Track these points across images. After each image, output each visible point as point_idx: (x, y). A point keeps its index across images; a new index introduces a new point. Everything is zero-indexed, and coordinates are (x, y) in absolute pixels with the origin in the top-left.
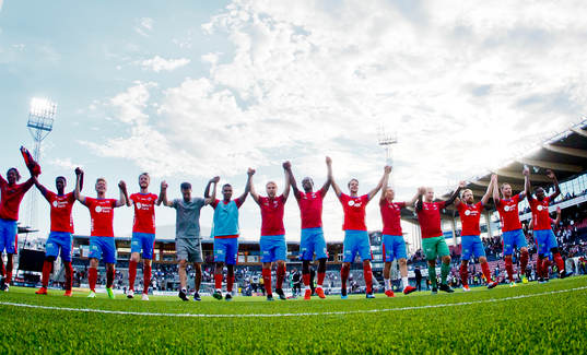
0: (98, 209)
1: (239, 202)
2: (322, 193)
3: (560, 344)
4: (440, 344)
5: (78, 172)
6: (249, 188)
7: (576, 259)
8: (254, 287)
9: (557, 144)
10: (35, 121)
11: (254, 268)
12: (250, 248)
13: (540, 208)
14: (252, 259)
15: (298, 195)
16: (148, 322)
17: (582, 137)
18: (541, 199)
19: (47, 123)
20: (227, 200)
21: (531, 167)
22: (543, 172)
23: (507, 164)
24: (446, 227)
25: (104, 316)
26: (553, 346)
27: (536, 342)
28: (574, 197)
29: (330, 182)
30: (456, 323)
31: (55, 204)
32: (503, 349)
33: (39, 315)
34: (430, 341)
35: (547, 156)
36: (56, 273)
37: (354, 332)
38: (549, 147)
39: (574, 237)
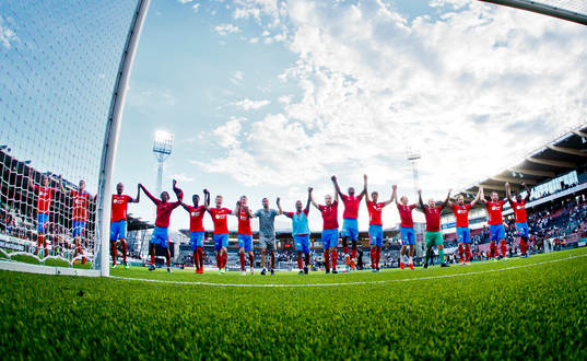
0: (218, 217)
1: (306, 212)
2: (360, 198)
3: (541, 301)
4: (454, 303)
5: (206, 192)
6: (310, 200)
7: (551, 240)
8: (319, 264)
9: (536, 157)
10: (158, 147)
11: (319, 251)
12: (316, 236)
13: (518, 208)
14: (317, 244)
15: (344, 198)
16: (243, 291)
17: (555, 151)
18: (519, 201)
19: (167, 149)
20: (299, 211)
21: (518, 174)
22: (526, 177)
23: (501, 172)
24: (444, 221)
25: (211, 287)
26: (536, 303)
27: (524, 300)
28: (549, 194)
29: (365, 192)
30: (466, 287)
31: (193, 214)
32: (500, 306)
33: (164, 288)
34: (447, 301)
35: (529, 165)
36: (176, 257)
37: (393, 296)
38: (531, 160)
39: (550, 223)
